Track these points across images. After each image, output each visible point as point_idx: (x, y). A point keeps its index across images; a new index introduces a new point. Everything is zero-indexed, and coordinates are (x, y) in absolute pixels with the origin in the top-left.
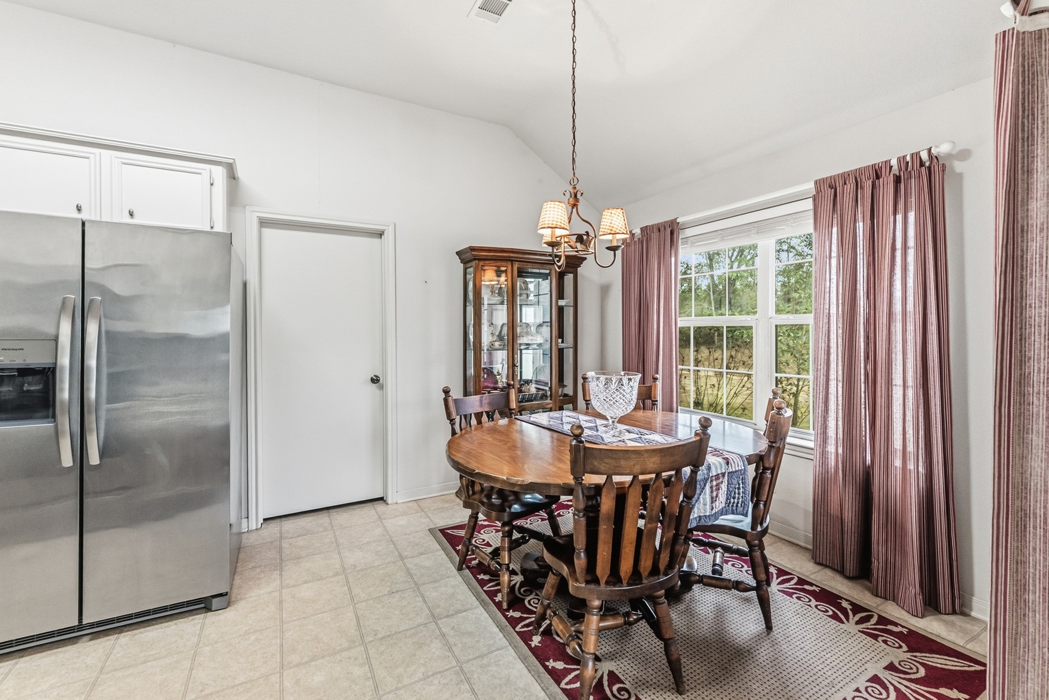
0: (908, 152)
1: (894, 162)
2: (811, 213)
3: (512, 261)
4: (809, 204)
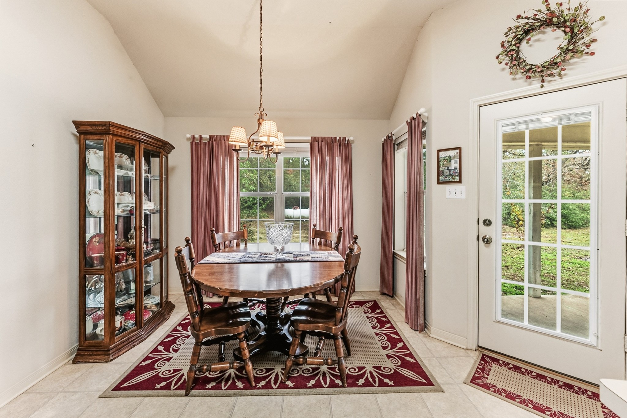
0: (342, 136)
1: (338, 138)
2: (309, 149)
3: (140, 142)
4: (308, 145)
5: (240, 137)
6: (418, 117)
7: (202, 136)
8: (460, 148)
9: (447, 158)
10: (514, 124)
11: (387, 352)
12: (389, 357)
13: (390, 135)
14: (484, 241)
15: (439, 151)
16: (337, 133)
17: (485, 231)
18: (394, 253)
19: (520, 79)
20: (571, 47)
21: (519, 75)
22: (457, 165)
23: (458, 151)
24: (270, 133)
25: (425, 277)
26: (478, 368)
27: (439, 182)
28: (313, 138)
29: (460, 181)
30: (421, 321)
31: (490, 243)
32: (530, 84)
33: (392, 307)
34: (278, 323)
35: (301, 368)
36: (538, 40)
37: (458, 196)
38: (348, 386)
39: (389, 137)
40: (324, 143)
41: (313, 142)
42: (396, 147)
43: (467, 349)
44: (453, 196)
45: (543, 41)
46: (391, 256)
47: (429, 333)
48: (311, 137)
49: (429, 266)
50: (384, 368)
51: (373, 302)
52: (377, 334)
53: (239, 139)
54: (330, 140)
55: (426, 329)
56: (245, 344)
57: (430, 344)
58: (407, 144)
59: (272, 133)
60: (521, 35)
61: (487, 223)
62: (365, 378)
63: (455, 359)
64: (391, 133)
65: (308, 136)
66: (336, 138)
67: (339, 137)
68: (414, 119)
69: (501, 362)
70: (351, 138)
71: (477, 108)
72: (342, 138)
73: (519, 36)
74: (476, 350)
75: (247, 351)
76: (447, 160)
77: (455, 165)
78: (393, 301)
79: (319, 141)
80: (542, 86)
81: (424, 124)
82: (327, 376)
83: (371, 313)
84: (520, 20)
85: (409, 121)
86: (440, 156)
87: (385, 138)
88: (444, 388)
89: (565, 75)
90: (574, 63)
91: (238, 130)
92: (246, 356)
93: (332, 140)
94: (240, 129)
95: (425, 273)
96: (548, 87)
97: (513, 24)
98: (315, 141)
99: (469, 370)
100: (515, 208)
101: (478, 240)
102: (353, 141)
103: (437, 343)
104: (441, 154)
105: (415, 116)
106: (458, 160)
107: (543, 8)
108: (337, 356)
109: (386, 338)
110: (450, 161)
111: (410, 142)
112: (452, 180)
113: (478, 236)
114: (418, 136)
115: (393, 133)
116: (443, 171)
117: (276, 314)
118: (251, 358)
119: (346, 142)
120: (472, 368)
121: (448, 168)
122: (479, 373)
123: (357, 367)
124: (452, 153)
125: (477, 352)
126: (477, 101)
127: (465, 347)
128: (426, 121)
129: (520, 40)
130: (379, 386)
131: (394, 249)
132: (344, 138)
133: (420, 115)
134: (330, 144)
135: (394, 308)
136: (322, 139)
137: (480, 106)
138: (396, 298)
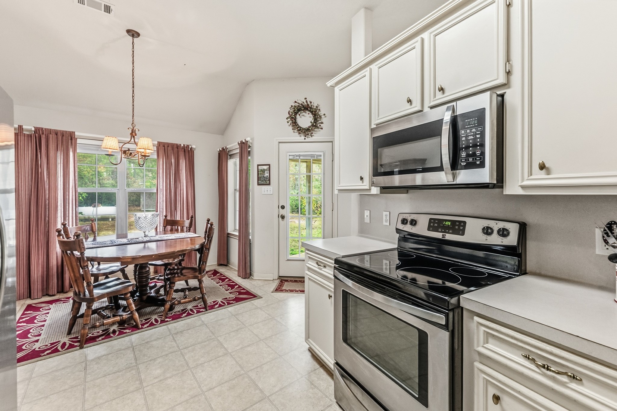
5: (114, 145)
6: (246, 142)
7: (24, 127)
8: (269, 165)
9: (262, 170)
10: (293, 156)
11: (228, 291)
12: (231, 293)
13: (225, 148)
14: (281, 217)
15: (258, 165)
16: (182, 142)
17: (282, 212)
18: (228, 234)
19: (296, 132)
20: (314, 124)
21: (296, 131)
22: (268, 175)
23: (268, 166)
24: (148, 147)
25: (250, 243)
26: (278, 285)
27: (258, 184)
28: (159, 143)
29: (269, 184)
30: (248, 271)
31: (284, 218)
32: (300, 136)
33: (228, 271)
34: (148, 289)
35: (173, 312)
36: (303, 115)
37: (269, 193)
38: (209, 309)
39: (224, 149)
40: (170, 148)
41: (160, 146)
42: (229, 156)
43: (273, 280)
44: (266, 193)
45: (305, 116)
46: (226, 236)
47: (253, 278)
48: (158, 142)
49: (253, 237)
50: (229, 298)
51: (213, 271)
52: (221, 285)
53: (114, 147)
54: (175, 146)
55: (251, 276)
56: (131, 300)
57: (254, 282)
58: (239, 156)
59: (150, 147)
60: (297, 111)
61: (283, 207)
62: (218, 304)
63: (267, 285)
64: (226, 147)
65: (156, 141)
66: (181, 145)
67: (183, 145)
68: (243, 143)
69: (289, 281)
70: (194, 147)
71: (277, 143)
72: (186, 146)
73: (296, 111)
74: (278, 279)
75: (133, 305)
76: (263, 171)
77: (267, 174)
78: (228, 268)
79: (165, 146)
80: (305, 139)
81: (250, 147)
82: (194, 310)
83: (213, 276)
84: (296, 103)
85: (239, 142)
86: (259, 169)
87: (221, 149)
88: (262, 297)
89: (313, 135)
90: (316, 131)
91: (113, 139)
92: (133, 309)
93: (178, 146)
94: (114, 138)
95: (250, 241)
96: (307, 140)
97: (293, 105)
98: (161, 146)
99: (274, 287)
100: (304, 200)
101: (279, 217)
102: (195, 149)
103: (258, 281)
104: (260, 167)
105: (244, 141)
106: (268, 171)
107: (305, 101)
108: (201, 294)
109: (227, 286)
110: (264, 172)
111: (241, 156)
112: (265, 183)
113: (279, 215)
114: (245, 154)
115: (227, 147)
116: (260, 177)
117: (147, 282)
118: (136, 310)
119: (189, 149)
120: (276, 286)
121: (263, 176)
122: (279, 287)
123: (212, 302)
124: (265, 167)
125: (278, 280)
126: (278, 140)
127: (272, 279)
128: (251, 145)
129: (296, 114)
130: (227, 305)
131: (228, 231)
132: (188, 146)
133: (247, 142)
134: (176, 149)
135: (229, 271)
136: (168, 145)
137: (279, 143)
138: (230, 266)
